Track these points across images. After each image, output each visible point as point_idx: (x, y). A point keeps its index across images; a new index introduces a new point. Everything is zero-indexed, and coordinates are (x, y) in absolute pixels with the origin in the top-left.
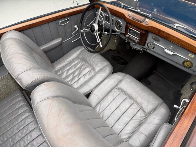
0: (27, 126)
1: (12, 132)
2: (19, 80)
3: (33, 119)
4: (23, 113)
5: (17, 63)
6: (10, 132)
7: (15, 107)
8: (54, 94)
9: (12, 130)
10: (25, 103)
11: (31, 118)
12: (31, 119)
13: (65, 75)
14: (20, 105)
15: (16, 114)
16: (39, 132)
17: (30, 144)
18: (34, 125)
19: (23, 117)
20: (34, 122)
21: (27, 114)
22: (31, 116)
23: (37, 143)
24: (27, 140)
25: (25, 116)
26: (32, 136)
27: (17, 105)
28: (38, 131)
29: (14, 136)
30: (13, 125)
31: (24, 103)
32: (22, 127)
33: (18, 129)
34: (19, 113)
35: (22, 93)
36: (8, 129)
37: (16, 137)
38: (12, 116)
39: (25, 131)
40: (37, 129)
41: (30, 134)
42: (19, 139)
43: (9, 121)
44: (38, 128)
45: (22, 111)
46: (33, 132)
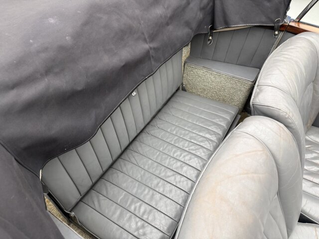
0: (200, 147)
1: (184, 135)
2: (258, 90)
3: (212, 149)
4: (212, 133)
5: (281, 71)
6: (183, 132)
7: (214, 119)
8: (274, 148)
9: (187, 132)
10: (226, 128)
11: (212, 145)
12: (210, 146)
13: (309, 157)
14: (220, 123)
15: (207, 125)
16: (201, 166)
17: (182, 163)
18: (205, 155)
19: (208, 136)
20: (209, 152)
21: (214, 138)
22: (215, 144)
23: (186, 172)
24: (184, 156)
25: (210, 136)
26: (191, 161)
27: (218, 120)
28: (201, 164)
29: (181, 139)
30: (193, 130)
31: (225, 125)
32: (195, 142)
33: (191, 138)
34: (209, 128)
35: (237, 116)
36: (186, 128)
37: (182, 141)
38: (202, 123)
39: (193, 147)
40: (202, 161)
41: (193, 156)
42: (181, 147)
43: (194, 123)
44: (205, 162)
45: (214, 130)
46: (196, 159)
